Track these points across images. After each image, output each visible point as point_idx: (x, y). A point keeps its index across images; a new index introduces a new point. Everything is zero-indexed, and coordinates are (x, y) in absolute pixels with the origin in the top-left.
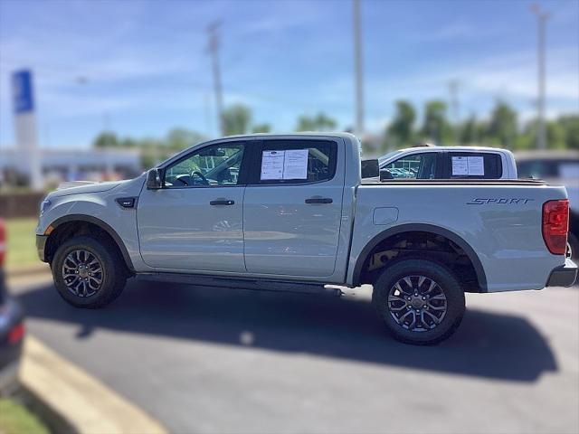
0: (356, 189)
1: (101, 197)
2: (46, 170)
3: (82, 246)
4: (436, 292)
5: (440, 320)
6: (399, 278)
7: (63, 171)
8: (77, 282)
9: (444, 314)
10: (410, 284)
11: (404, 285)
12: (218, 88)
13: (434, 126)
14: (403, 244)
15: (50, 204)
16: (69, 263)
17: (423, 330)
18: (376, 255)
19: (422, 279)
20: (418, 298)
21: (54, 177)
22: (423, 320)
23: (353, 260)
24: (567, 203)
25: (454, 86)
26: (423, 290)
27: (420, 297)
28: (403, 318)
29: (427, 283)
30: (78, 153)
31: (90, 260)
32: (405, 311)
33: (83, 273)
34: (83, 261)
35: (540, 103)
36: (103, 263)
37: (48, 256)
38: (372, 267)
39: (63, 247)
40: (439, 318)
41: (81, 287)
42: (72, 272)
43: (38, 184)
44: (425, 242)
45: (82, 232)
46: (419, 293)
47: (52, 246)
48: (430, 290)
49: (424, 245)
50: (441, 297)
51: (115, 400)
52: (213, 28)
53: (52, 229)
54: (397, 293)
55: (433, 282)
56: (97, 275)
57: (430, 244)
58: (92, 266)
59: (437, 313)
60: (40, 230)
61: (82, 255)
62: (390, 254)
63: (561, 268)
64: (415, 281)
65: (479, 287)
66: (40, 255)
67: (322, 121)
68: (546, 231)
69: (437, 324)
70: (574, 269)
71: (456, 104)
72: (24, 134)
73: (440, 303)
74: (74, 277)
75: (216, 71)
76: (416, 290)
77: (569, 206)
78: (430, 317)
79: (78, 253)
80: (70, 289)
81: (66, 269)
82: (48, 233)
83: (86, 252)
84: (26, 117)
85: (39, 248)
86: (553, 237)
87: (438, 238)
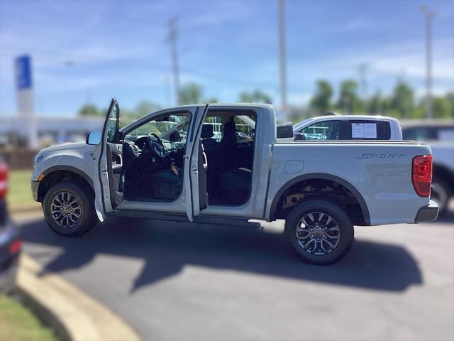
0: (272, 147)
1: (81, 153)
2: (40, 134)
3: (66, 189)
4: (332, 225)
5: (335, 246)
6: (304, 214)
7: (55, 135)
8: (62, 217)
9: (338, 241)
10: (312, 219)
11: (308, 220)
12: (176, 70)
13: (347, 100)
14: (308, 189)
15: (42, 157)
16: (55, 202)
17: (322, 253)
18: (287, 197)
19: (322, 215)
20: (319, 229)
21: (48, 139)
22: (322, 246)
23: (270, 201)
24: (431, 158)
25: (363, 69)
26: (322, 223)
27: (320, 229)
28: (307, 245)
29: (325, 218)
30: (66, 121)
31: (71, 201)
32: (309, 239)
33: (67, 210)
34: (66, 201)
35: (429, 82)
36: (82, 203)
37: (40, 197)
38: (285, 206)
39: (51, 190)
40: (334, 244)
41: (65, 221)
42: (58, 209)
43: (35, 143)
44: (325, 187)
45: (66, 179)
46: (319, 226)
47: (43, 190)
48: (327, 223)
49: (323, 190)
50: (336, 228)
51: (87, 301)
52: (172, 22)
53: (43, 176)
54: (303, 226)
55: (330, 218)
56: (77, 212)
57: (329, 189)
58: (73, 205)
59: (333, 241)
60: (34, 177)
61: (66, 196)
62: (298, 196)
63: (426, 208)
64: (316, 217)
65: (364, 222)
66: (34, 196)
67: (258, 96)
68: (415, 179)
69: (333, 249)
70: (437, 208)
71: (364, 83)
72: (24, 105)
73: (335, 233)
74: (60, 213)
75: (175, 56)
76: (317, 223)
77: (433, 160)
78: (328, 244)
79: (63, 194)
80: (57, 222)
81: (53, 207)
82: (40, 179)
83: (68, 194)
84: (26, 92)
85: (33, 191)
86: (420, 183)
87: (334, 184)
